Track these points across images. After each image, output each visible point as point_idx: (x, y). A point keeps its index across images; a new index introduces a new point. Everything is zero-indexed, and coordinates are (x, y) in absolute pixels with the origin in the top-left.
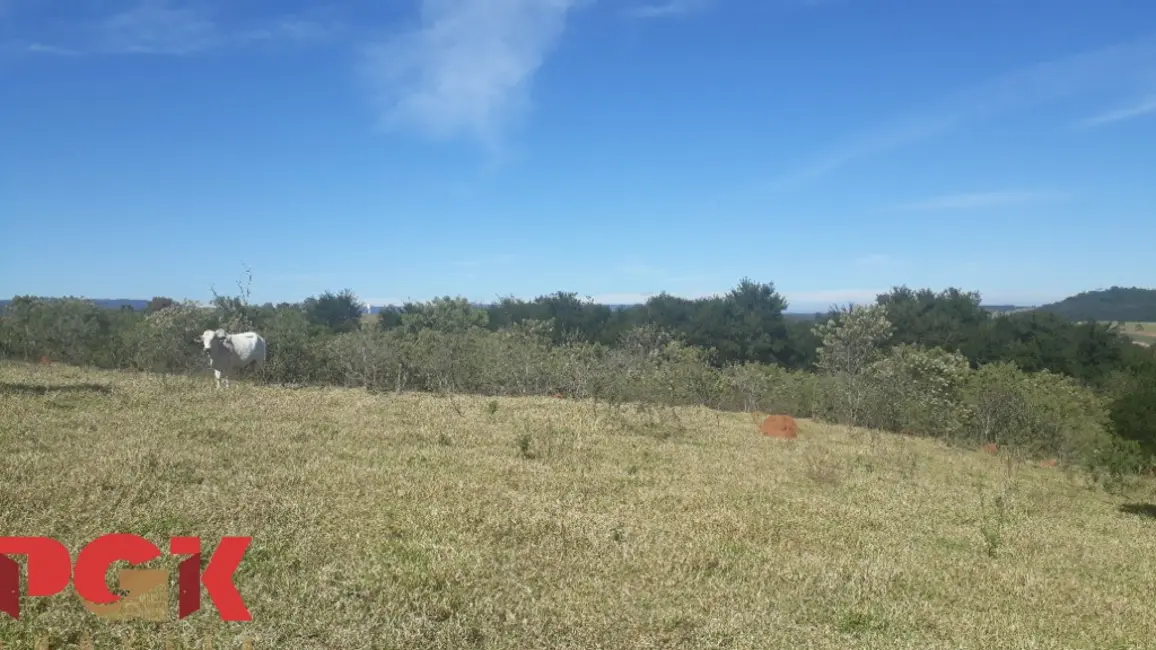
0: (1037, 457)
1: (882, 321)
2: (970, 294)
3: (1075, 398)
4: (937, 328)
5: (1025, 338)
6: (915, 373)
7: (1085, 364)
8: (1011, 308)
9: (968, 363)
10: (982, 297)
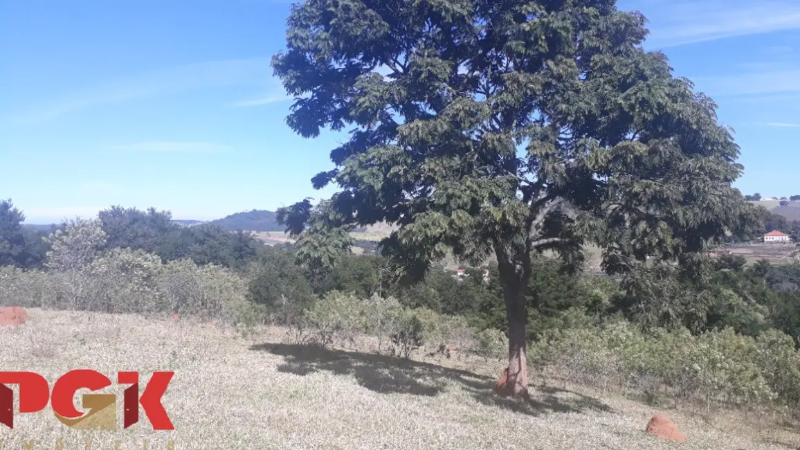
0: (204, 321)
1: (98, 230)
2: (164, 212)
3: (229, 281)
4: (141, 236)
5: (202, 243)
6: (124, 268)
7: (237, 259)
8: (194, 222)
9: (160, 260)
10: (172, 214)
